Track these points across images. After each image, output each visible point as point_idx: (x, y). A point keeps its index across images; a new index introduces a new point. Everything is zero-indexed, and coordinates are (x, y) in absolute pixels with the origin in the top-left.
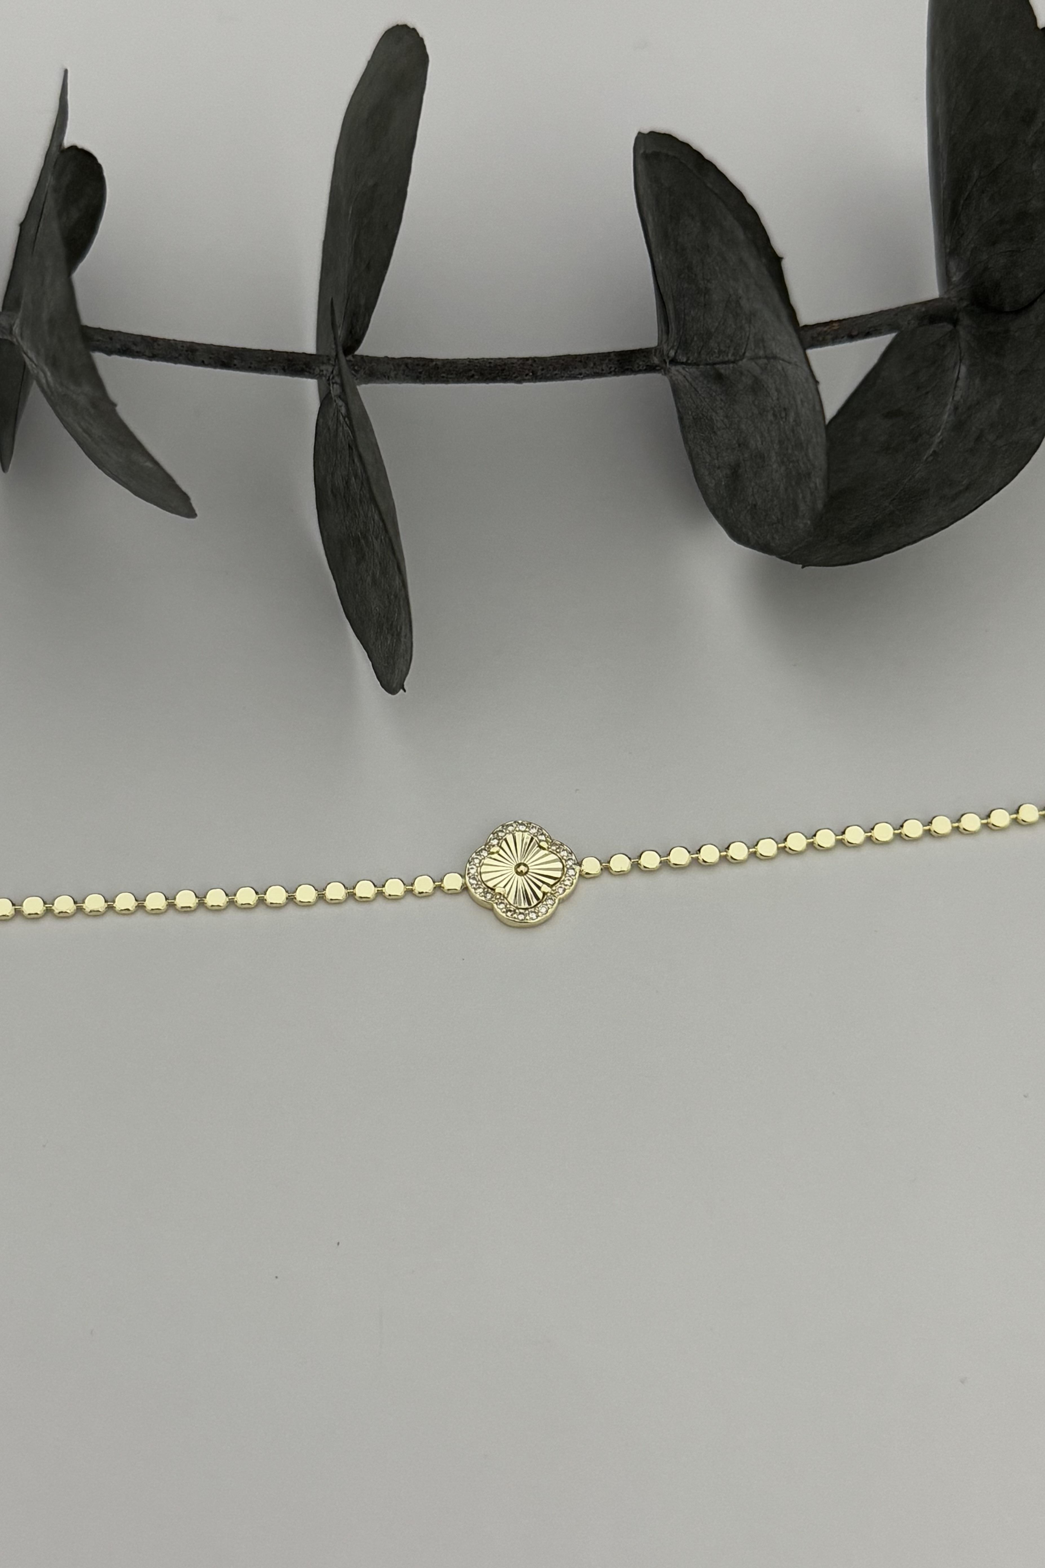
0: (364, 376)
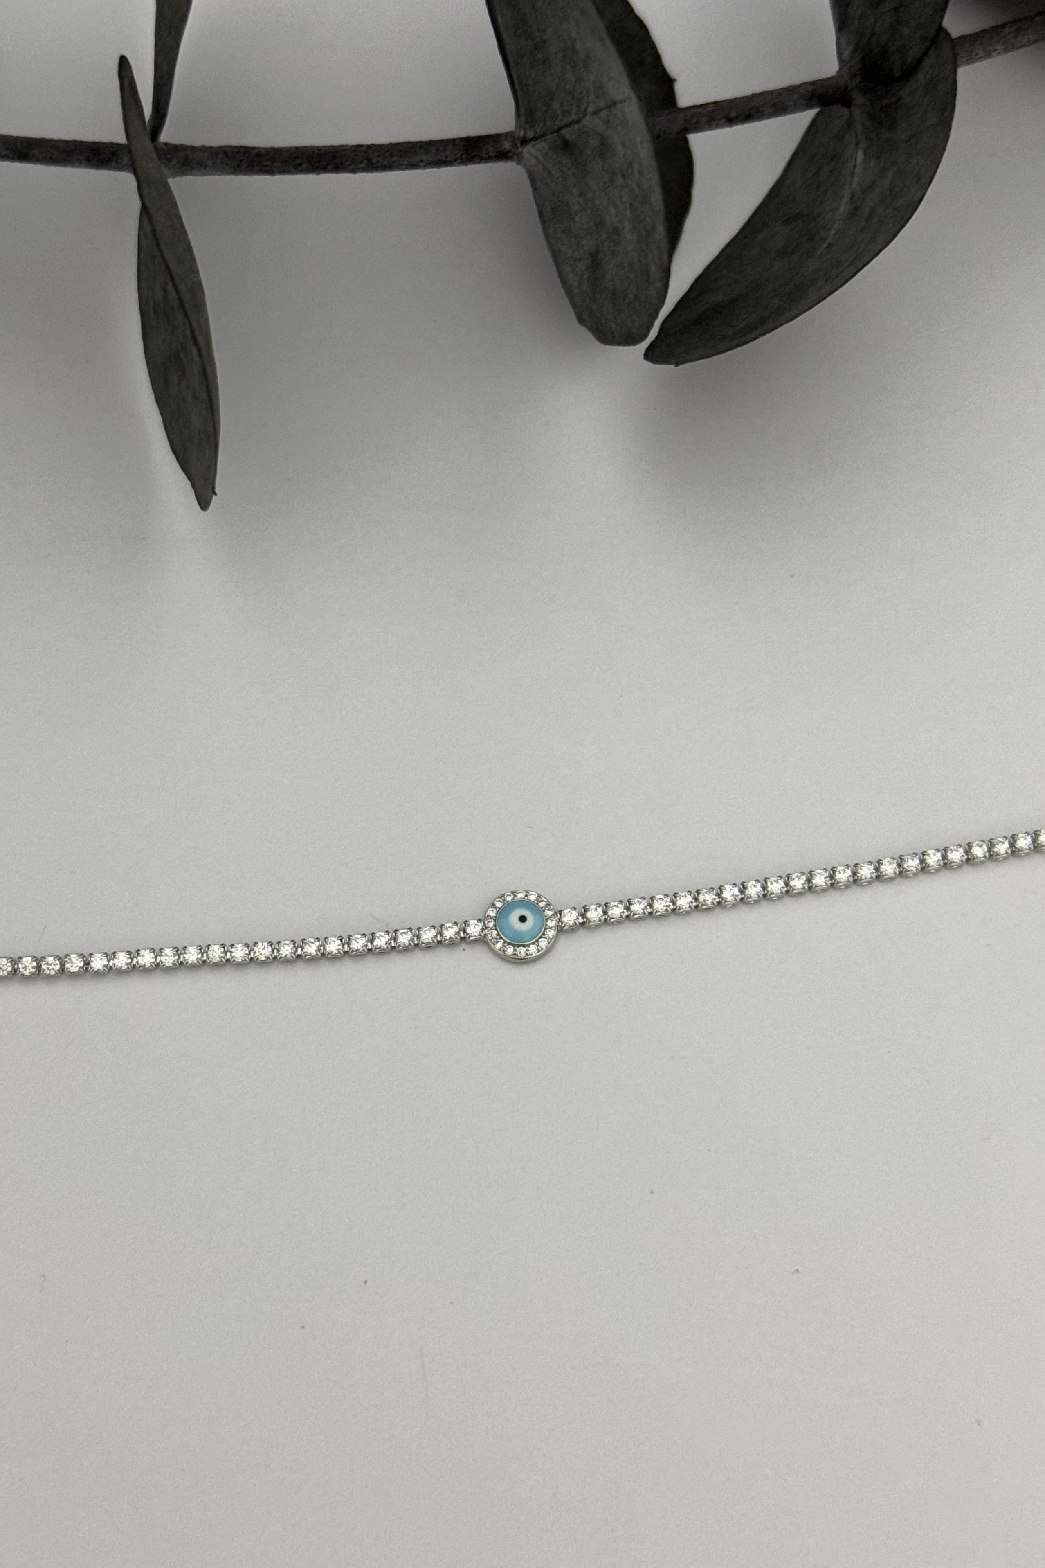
0: (179, 165)
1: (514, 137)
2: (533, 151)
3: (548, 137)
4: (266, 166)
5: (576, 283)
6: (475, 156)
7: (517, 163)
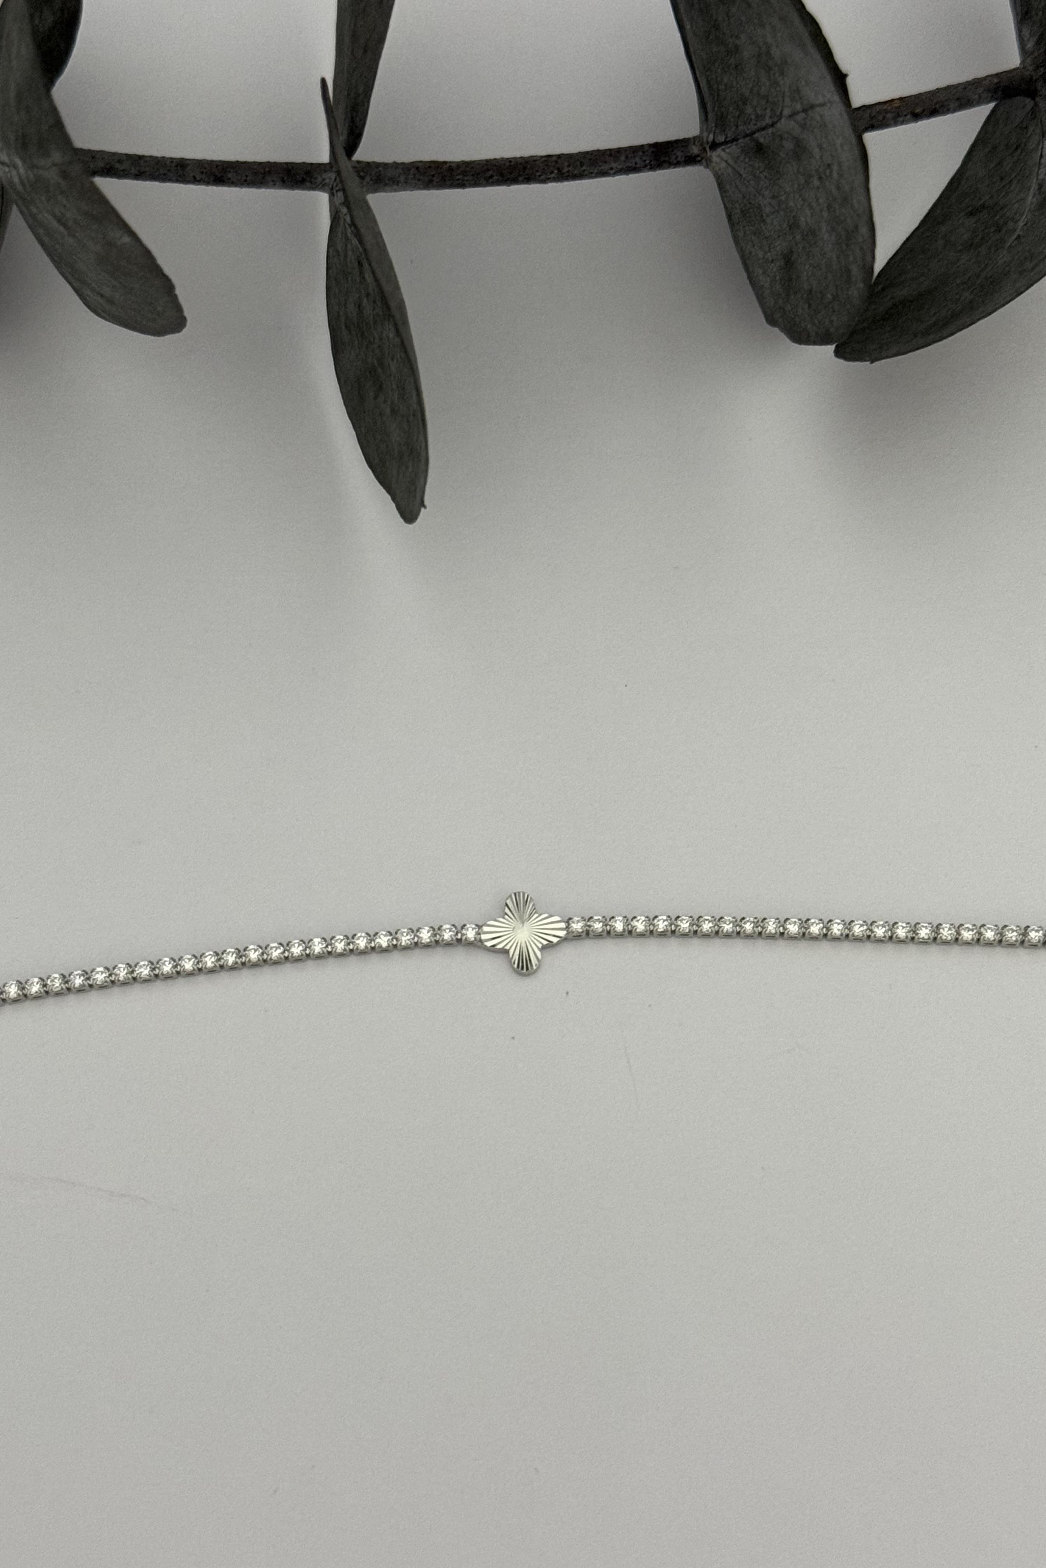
0: (371, 182)
1: (703, 142)
2: (723, 154)
3: (740, 141)
4: (458, 180)
5: (767, 285)
6: (664, 162)
7: (705, 167)
